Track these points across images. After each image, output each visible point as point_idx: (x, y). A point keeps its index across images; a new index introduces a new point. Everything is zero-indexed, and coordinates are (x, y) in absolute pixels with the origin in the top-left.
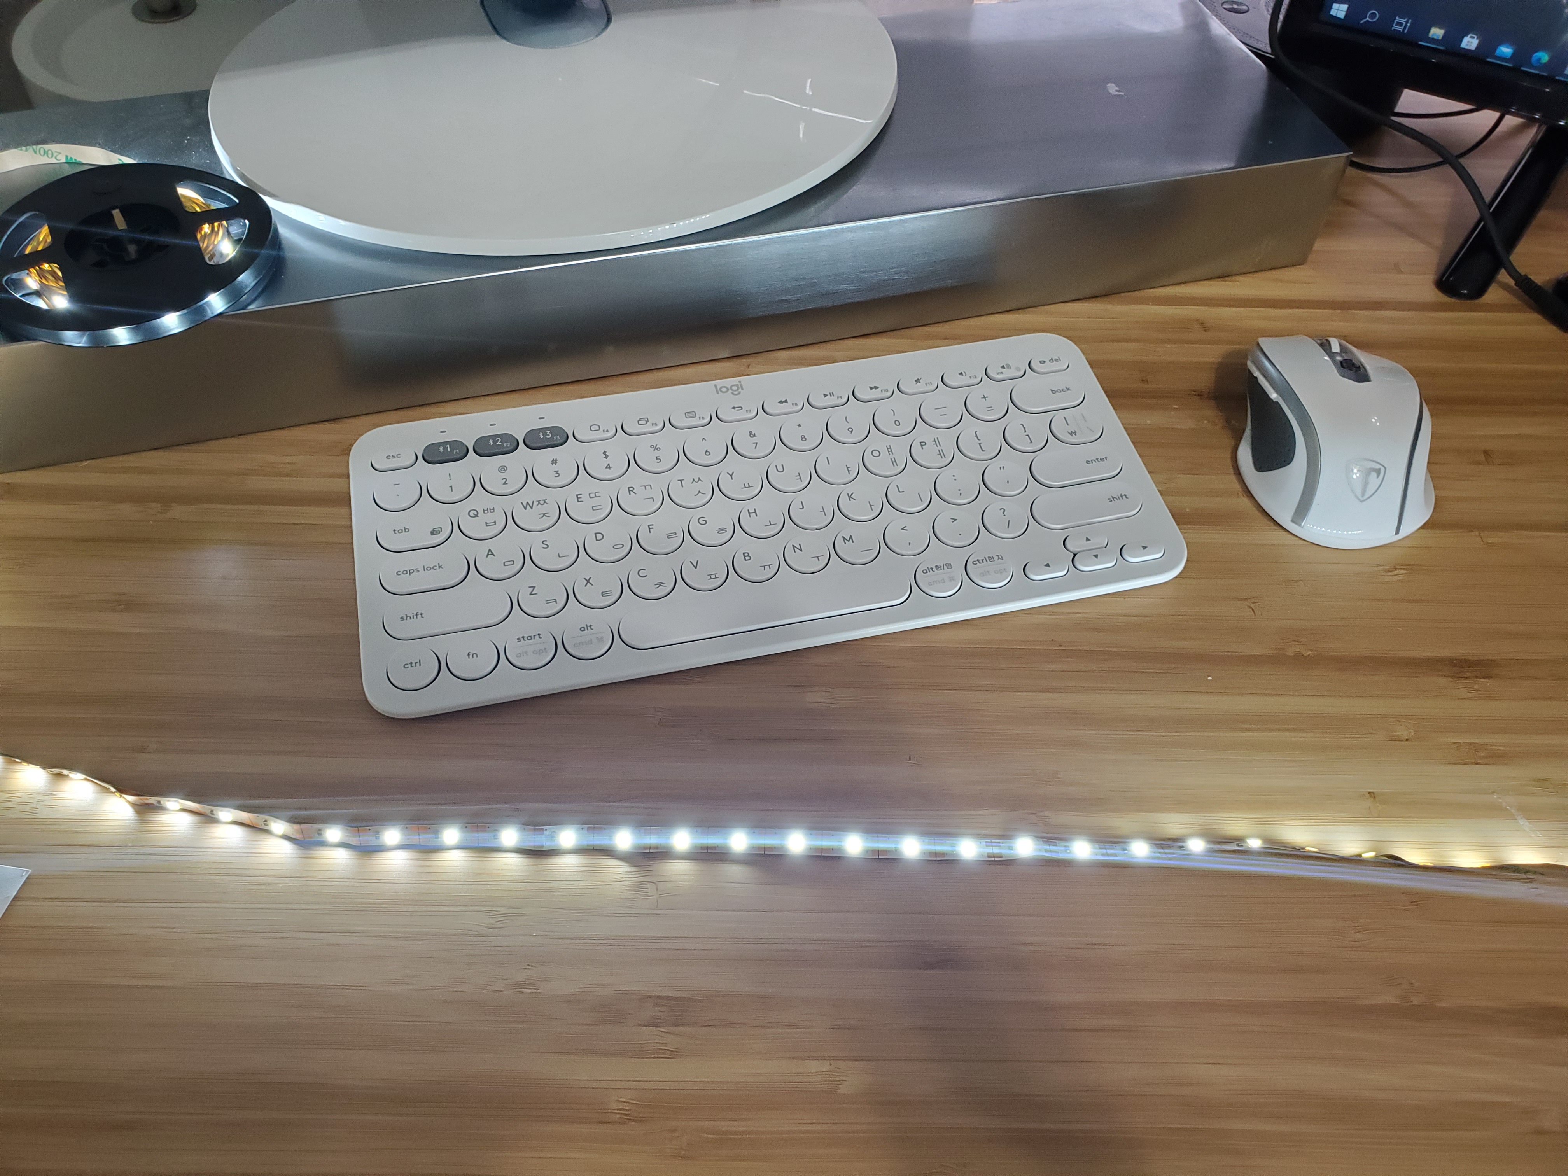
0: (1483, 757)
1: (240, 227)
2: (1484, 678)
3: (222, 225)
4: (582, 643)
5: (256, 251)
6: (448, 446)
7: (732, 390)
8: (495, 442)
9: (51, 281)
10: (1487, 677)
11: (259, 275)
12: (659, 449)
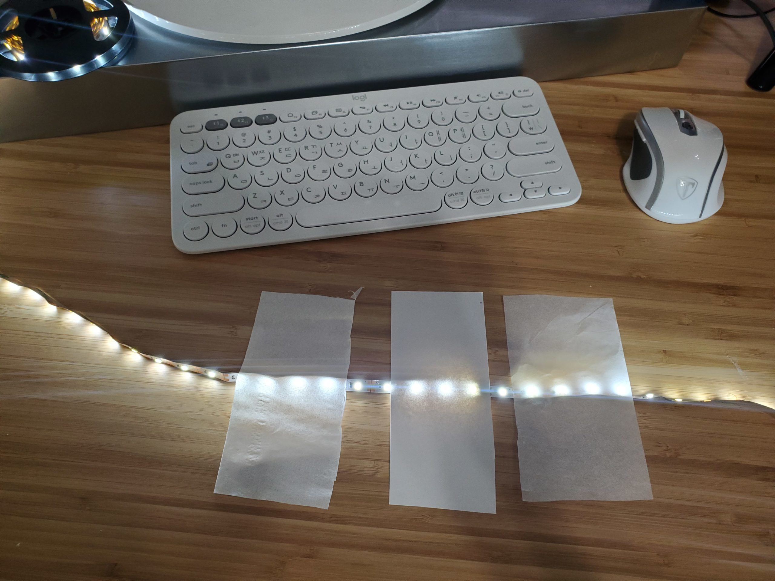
0: (725, 336)
1: (114, 21)
2: (733, 296)
3: (104, 19)
4: (277, 222)
5: (121, 34)
6: (218, 122)
7: (361, 98)
8: (241, 121)
9: (18, 46)
10: (735, 295)
11: (122, 47)
12: (321, 127)
